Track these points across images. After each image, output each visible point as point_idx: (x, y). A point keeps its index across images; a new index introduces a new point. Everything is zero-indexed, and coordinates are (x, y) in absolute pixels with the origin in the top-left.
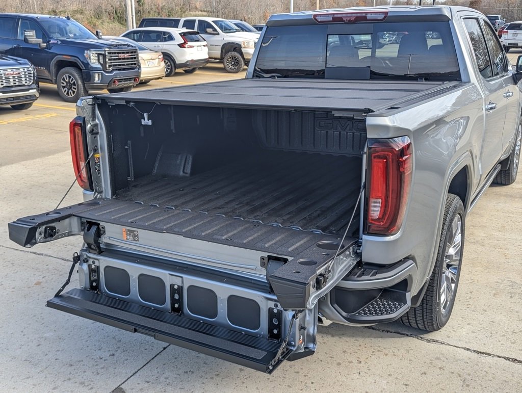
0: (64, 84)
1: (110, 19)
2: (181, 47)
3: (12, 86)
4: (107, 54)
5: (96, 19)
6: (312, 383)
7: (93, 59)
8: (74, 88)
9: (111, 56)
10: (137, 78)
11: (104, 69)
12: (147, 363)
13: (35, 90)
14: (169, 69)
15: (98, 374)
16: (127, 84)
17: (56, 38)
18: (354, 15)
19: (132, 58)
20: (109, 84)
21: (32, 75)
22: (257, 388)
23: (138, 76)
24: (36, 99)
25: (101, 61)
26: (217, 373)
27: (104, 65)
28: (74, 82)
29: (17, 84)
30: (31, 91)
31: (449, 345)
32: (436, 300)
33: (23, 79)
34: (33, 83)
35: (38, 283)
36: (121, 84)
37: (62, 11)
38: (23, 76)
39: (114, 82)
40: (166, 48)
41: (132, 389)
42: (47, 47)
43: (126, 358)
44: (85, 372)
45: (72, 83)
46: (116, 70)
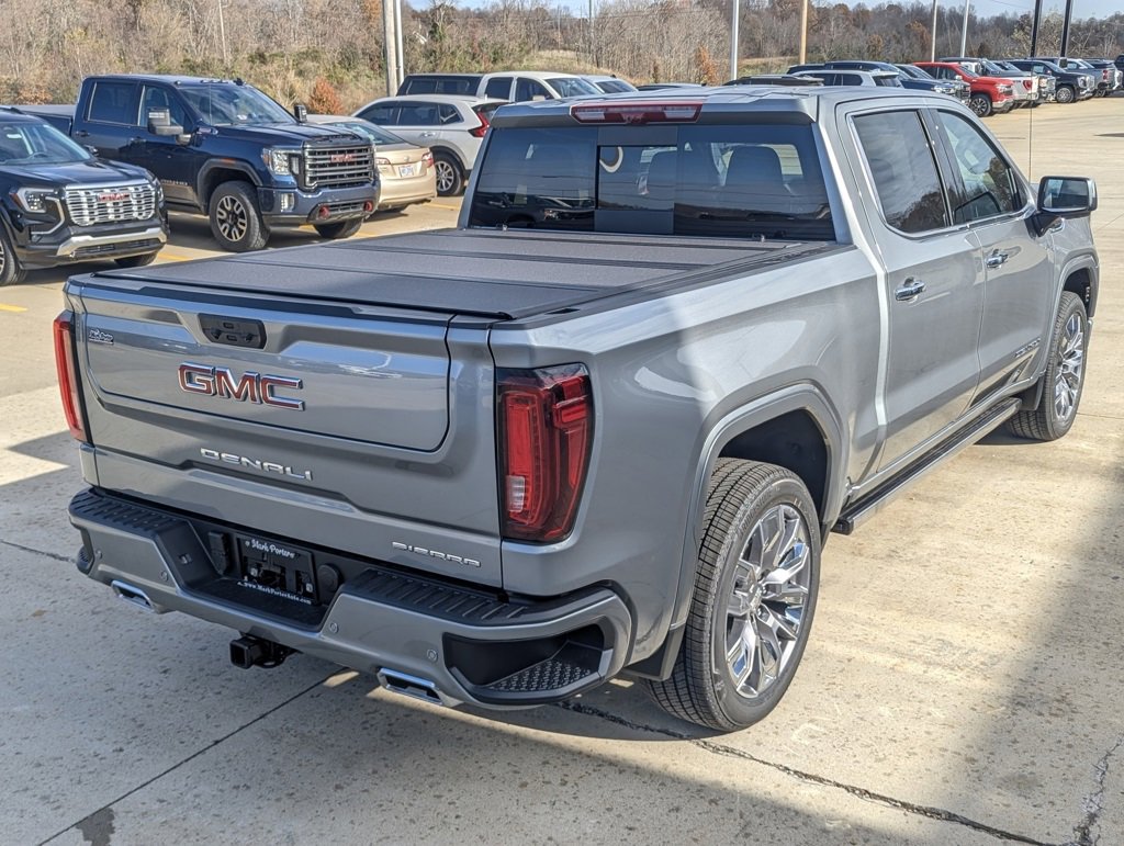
0: (222, 214)
1: (372, 69)
2: (474, 135)
3: (111, 223)
4: (307, 154)
5: (344, 70)
6: (457, 817)
7: (279, 163)
8: (241, 224)
9: (316, 159)
10: (372, 202)
11: (301, 186)
12: (175, 767)
13: (158, 229)
14: (450, 180)
15: (79, 782)
16: (348, 214)
17: (210, 123)
18: (642, 109)
19: (359, 163)
20: (309, 214)
21: (153, 200)
22: (352, 822)
23: (373, 199)
24: (161, 247)
25: (296, 169)
26: (291, 791)
27: (300, 178)
28: (242, 212)
29: (122, 217)
30: (149, 231)
31: (752, 758)
32: (711, 670)
33: (135, 208)
34: (154, 216)
35: (39, 614)
36: (336, 216)
37: (276, 55)
38: (134, 202)
39: (321, 211)
40: (446, 138)
41: (128, 812)
42: (192, 142)
43: (141, 756)
44: (58, 778)
45: (238, 212)
46: (325, 186)
